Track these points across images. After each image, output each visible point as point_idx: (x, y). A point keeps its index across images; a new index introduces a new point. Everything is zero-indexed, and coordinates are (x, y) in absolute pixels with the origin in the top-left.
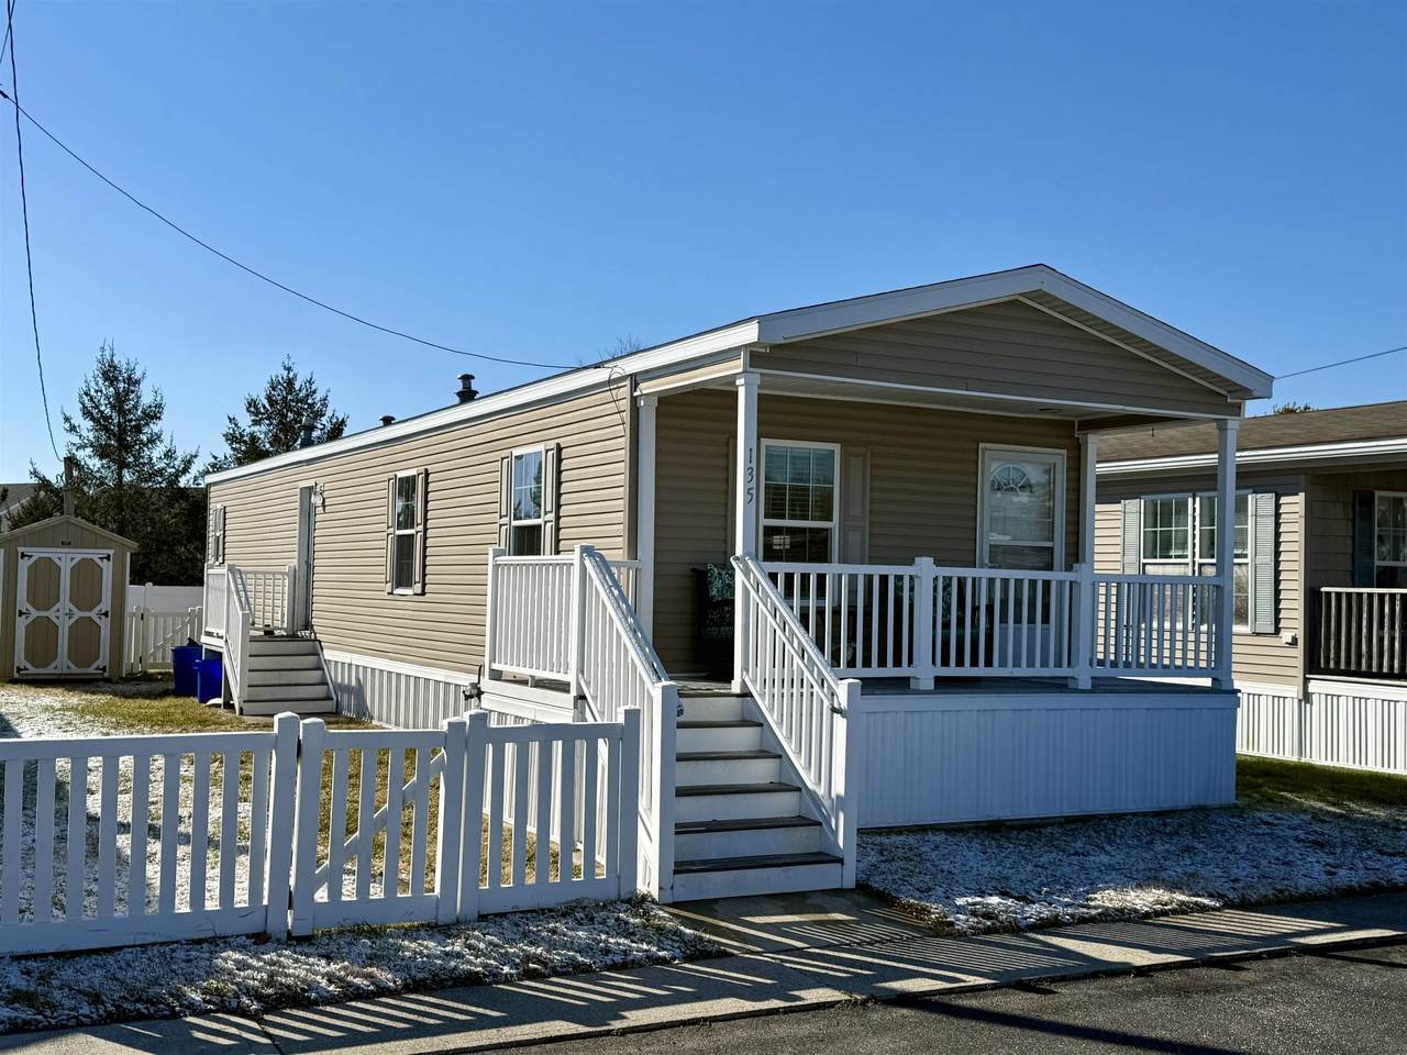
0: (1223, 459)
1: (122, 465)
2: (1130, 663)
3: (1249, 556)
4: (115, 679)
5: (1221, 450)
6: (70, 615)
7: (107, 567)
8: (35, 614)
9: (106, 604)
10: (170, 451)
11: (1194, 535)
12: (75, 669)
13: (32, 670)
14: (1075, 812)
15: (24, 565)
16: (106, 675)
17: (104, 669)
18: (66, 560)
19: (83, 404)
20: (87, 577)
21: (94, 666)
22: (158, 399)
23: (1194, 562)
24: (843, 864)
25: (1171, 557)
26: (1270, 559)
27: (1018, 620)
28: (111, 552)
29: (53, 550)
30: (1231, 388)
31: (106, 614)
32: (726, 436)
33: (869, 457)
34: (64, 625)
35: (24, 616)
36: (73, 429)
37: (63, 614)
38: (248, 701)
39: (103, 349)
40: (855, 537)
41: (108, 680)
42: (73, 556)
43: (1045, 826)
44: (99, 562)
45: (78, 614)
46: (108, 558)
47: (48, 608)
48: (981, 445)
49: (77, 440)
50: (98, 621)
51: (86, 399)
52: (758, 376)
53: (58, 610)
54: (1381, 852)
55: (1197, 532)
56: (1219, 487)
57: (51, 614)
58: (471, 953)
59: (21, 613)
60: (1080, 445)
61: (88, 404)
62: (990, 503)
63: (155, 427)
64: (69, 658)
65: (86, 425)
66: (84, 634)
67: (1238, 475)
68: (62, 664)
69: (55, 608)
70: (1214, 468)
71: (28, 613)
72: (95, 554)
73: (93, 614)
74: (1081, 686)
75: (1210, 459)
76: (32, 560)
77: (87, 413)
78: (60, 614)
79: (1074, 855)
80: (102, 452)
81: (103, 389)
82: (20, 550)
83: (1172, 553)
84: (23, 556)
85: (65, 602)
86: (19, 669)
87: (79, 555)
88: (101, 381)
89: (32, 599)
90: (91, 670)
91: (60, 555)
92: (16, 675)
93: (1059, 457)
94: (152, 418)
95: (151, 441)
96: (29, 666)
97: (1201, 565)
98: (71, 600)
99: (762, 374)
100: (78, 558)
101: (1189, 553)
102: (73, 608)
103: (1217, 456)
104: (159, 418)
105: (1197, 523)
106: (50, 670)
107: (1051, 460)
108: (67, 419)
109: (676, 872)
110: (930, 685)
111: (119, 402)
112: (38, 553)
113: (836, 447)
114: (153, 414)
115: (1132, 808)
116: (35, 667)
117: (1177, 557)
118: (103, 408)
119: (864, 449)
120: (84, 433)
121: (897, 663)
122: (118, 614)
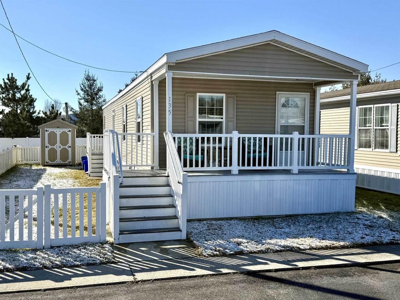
0: (352, 97)
1: (92, 104)
2: (324, 163)
3: (389, 126)
4: (73, 165)
5: (351, 94)
6: (60, 147)
7: (70, 134)
8: (50, 147)
9: (70, 144)
10: (104, 100)
11: (374, 119)
12: (62, 162)
13: (50, 162)
14: (291, 213)
15: (47, 133)
16: (71, 164)
17: (70, 162)
18: (58, 132)
19: (81, 87)
20: (64, 136)
21: (68, 161)
22: (101, 85)
23: (373, 128)
24: (181, 232)
25: (367, 127)
26: (395, 127)
27: (287, 149)
28: (71, 129)
29: (54, 129)
30: (354, 70)
31: (70, 147)
32: (185, 93)
33: (236, 97)
34: (59, 150)
35: (47, 148)
36: (78, 94)
37: (58, 147)
38: (92, 172)
39: (85, 71)
40: (231, 124)
41: (71, 166)
42: (60, 131)
43: (276, 218)
44: (67, 132)
45: (62, 147)
46: (70, 131)
47: (54, 146)
48: (277, 92)
49: (80, 97)
50: (68, 149)
51: (82, 86)
52: (172, 73)
53: (57, 146)
54: (391, 230)
55: (374, 118)
56: (350, 106)
57: (55, 147)
58: (42, 259)
59: (46, 147)
60: (315, 91)
61: (82, 87)
62: (281, 111)
63: (101, 93)
64: (60, 159)
65: (82, 93)
66: (64, 153)
67: (357, 102)
68: (58, 161)
69: (56, 145)
70: (349, 100)
71: (48, 147)
72: (66, 130)
73: (66, 147)
74: (294, 172)
75: (348, 97)
76: (49, 132)
77: (82, 90)
78: (57, 147)
79: (278, 228)
80: (87, 101)
81: (86, 83)
82: (45, 129)
83: (367, 125)
84: (46, 131)
85: (58, 144)
86: (47, 162)
87: (62, 130)
88: (85, 81)
89: (49, 143)
90: (67, 162)
91: (56, 131)
92: (46, 164)
93: (307, 96)
94: (100, 91)
95: (100, 97)
96: (49, 161)
97: (376, 129)
98: (60, 143)
99: (173, 72)
100: (62, 131)
101: (372, 125)
102: (61, 145)
103: (350, 96)
104: (102, 91)
105: (375, 115)
106: (55, 162)
107: (304, 96)
108: (77, 91)
109: (120, 234)
110: (237, 173)
111: (90, 86)
112: (50, 130)
113: (224, 95)
114: (100, 90)
115: (313, 212)
116: (51, 162)
117: (368, 126)
118: (87, 88)
119: (234, 95)
120: (82, 95)
121: (225, 165)
122: (73, 147)
